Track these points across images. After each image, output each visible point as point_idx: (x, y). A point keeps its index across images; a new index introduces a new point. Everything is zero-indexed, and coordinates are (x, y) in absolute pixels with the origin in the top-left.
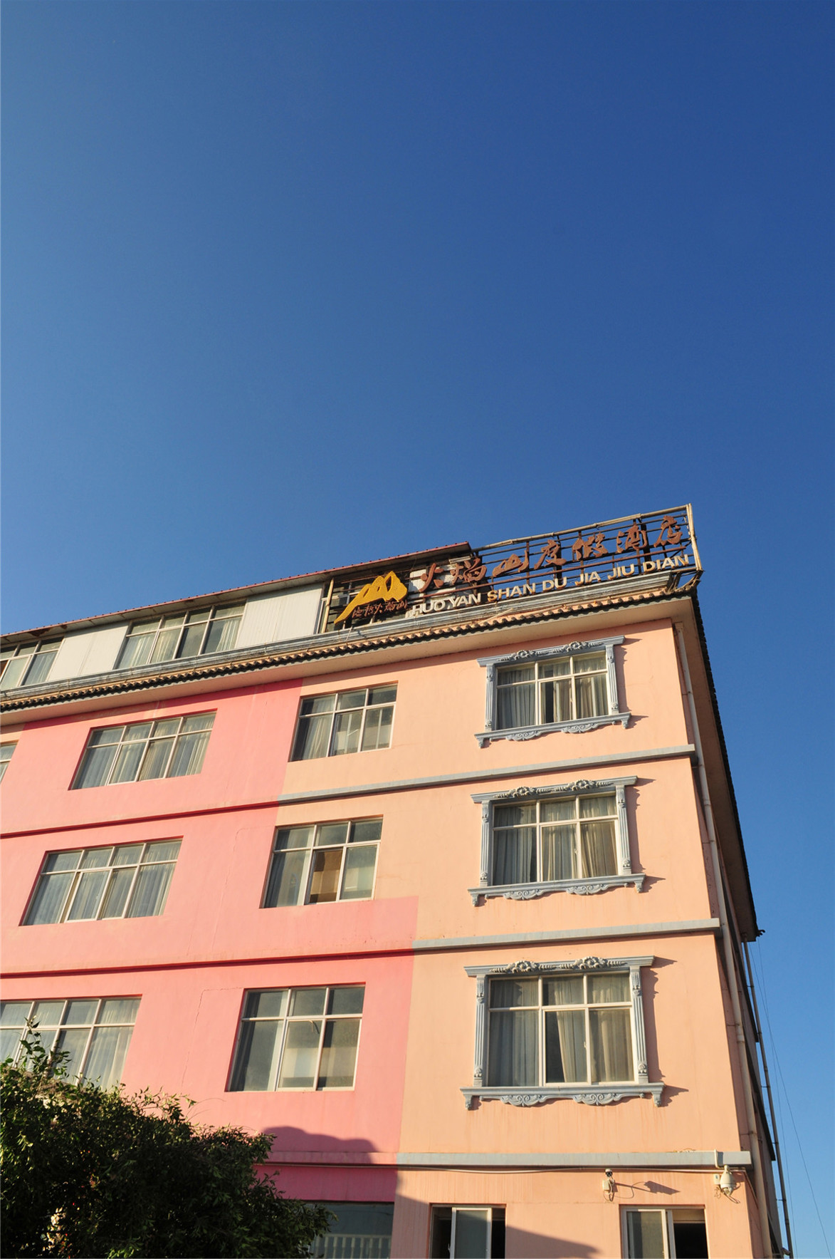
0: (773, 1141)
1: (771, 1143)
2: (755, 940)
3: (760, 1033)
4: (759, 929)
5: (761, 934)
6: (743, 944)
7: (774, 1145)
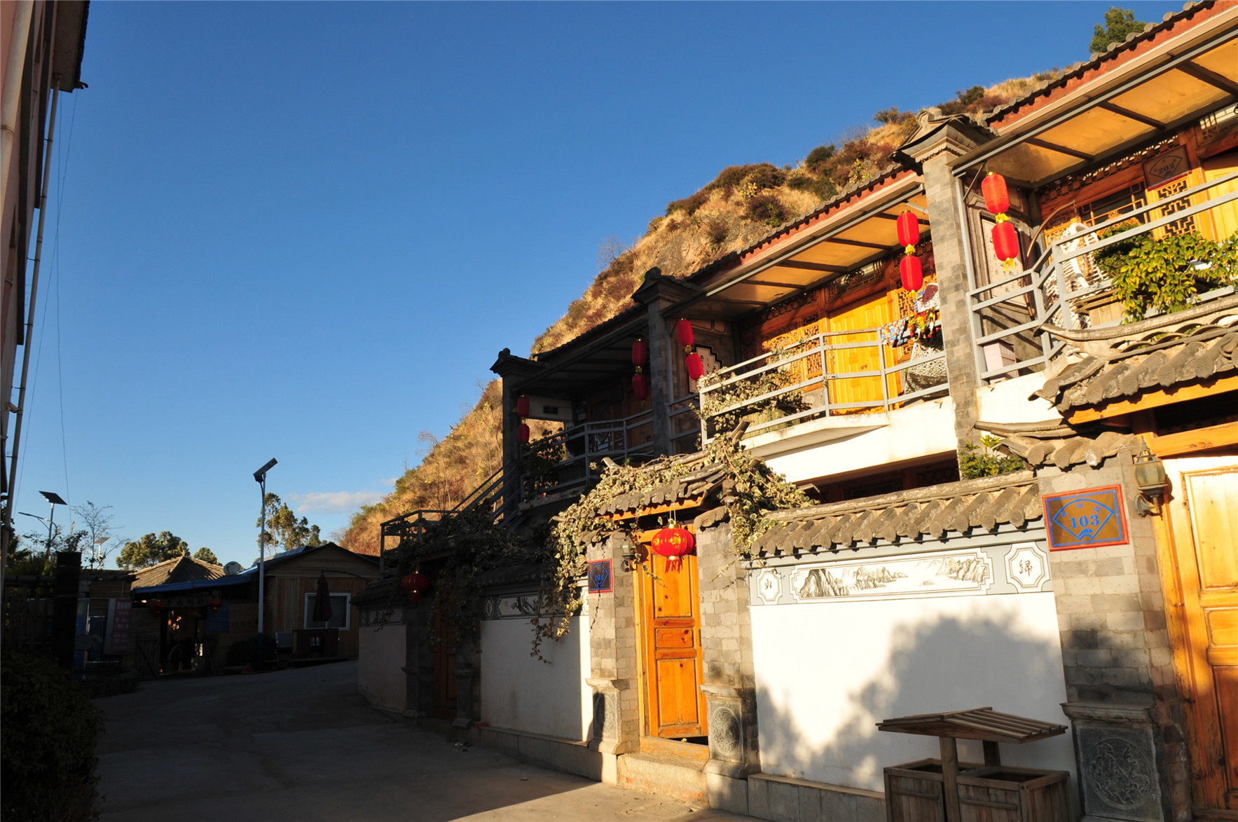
0: (26, 321)
1: (23, 324)
2: (71, 92)
3: (44, 197)
4: (82, 80)
5: (82, 88)
6: (52, 90)
7: (26, 327)
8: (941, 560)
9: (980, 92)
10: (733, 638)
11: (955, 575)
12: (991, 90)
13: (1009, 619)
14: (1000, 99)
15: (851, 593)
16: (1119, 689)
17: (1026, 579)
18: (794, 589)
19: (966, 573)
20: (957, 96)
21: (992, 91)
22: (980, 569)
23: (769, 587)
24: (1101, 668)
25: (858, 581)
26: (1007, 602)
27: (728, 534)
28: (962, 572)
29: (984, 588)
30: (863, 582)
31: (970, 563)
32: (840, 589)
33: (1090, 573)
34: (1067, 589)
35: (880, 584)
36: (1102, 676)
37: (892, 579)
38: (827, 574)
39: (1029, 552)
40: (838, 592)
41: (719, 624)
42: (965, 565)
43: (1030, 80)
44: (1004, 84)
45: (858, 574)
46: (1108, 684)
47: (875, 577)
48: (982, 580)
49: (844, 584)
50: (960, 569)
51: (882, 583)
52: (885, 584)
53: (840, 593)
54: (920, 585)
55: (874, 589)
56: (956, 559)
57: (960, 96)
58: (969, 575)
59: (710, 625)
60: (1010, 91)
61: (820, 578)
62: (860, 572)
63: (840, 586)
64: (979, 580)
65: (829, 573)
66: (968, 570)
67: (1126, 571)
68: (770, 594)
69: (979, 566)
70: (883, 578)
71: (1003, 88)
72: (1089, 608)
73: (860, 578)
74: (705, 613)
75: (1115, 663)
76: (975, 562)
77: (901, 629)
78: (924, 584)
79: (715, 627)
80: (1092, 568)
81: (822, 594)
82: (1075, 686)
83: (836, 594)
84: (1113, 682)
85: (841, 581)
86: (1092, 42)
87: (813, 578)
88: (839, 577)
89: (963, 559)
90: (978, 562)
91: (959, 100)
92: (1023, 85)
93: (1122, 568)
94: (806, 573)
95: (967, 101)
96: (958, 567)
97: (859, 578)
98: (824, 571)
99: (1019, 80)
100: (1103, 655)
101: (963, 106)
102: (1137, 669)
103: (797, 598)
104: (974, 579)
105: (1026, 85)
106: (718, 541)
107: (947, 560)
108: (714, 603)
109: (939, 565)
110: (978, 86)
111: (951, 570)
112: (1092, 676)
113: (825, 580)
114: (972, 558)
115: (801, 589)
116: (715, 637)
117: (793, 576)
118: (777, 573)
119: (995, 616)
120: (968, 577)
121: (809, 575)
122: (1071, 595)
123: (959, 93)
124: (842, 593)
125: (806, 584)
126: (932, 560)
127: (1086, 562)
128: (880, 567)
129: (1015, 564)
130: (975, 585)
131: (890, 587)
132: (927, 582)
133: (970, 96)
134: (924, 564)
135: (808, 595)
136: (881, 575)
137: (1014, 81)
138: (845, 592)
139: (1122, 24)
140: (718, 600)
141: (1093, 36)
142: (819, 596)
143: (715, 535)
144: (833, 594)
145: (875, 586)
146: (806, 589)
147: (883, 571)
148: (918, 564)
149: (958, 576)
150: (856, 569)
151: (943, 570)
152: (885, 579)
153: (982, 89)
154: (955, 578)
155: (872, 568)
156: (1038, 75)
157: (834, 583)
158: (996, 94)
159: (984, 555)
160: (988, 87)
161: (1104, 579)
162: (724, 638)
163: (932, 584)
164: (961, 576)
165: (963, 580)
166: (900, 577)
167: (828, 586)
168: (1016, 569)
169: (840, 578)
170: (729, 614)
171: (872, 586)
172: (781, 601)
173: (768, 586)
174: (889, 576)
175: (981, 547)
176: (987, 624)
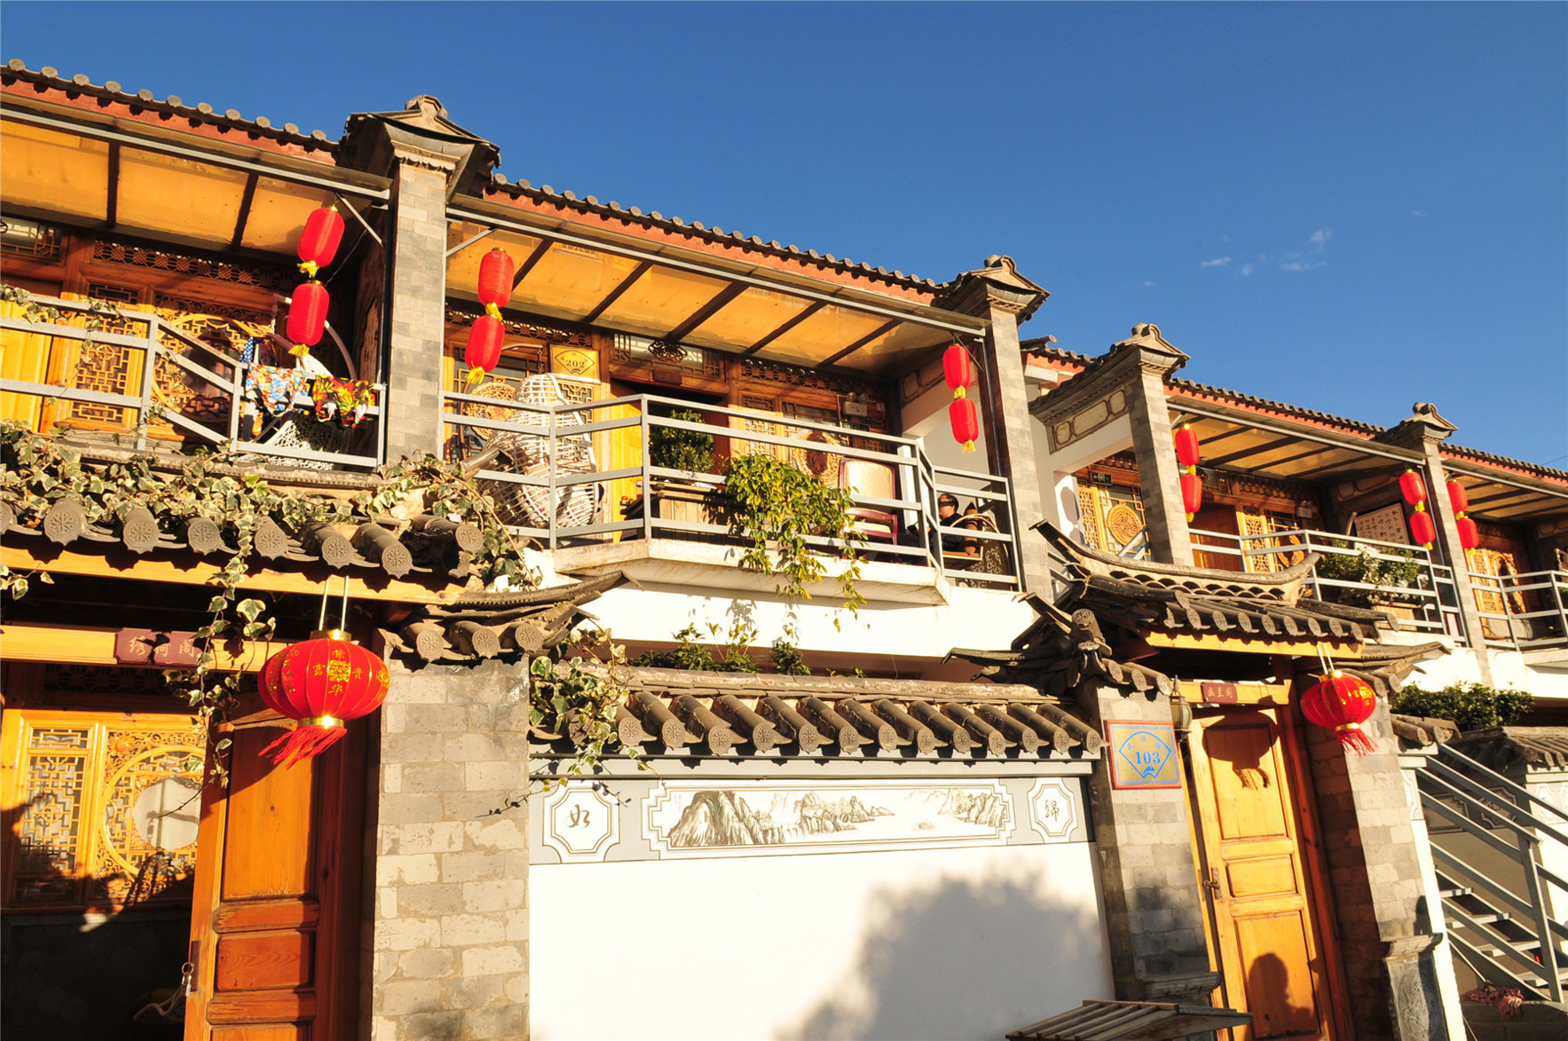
8: (946, 791)
10: (505, 943)
11: (965, 815)
13: (1034, 879)
15: (788, 839)
16: (1182, 955)
17: (1054, 826)
18: (657, 830)
19: (980, 813)
22: (998, 810)
23: (581, 821)
24: (1164, 932)
25: (804, 818)
26: (1032, 856)
27: (509, 691)
28: (974, 812)
29: (1004, 835)
30: (814, 820)
31: (985, 799)
32: (765, 832)
33: (1150, 818)
34: (1129, 837)
35: (845, 824)
36: (1166, 941)
37: (867, 817)
38: (737, 801)
39: (1054, 791)
40: (760, 837)
41: (456, 908)
42: (978, 802)
45: (804, 805)
46: (1171, 951)
47: (838, 813)
48: (1001, 824)
49: (776, 822)
50: (973, 806)
51: (849, 823)
52: (855, 825)
53: (765, 838)
54: (914, 829)
55: (836, 833)
56: (967, 792)
58: (984, 817)
59: (416, 914)
61: (720, 809)
62: (808, 802)
63: (767, 825)
64: (997, 824)
65: (742, 800)
66: (983, 808)
67: (1180, 819)
68: (582, 838)
69: (997, 804)
70: (852, 814)
72: (1151, 862)
73: (809, 812)
74: (399, 884)
75: (1177, 924)
76: (992, 799)
77: (882, 895)
78: (920, 827)
79: (439, 918)
80: (1151, 812)
81: (722, 839)
82: (1143, 957)
83: (756, 841)
84: (1176, 948)
85: (769, 817)
87: (704, 809)
88: (764, 810)
89: (976, 793)
90: (996, 799)
93: (1175, 815)
94: (687, 799)
96: (969, 804)
97: (806, 812)
98: (730, 796)
100: (1165, 916)
102: (1193, 929)
103: (662, 847)
104: (990, 823)
106: (472, 702)
107: (955, 793)
108: (439, 857)
109: (942, 799)
111: (959, 807)
112: (1156, 942)
113: (732, 813)
114: (988, 792)
115: (672, 830)
116: (437, 943)
117: (651, 801)
118: (607, 792)
119: (1018, 876)
120: (983, 820)
121: (695, 801)
122: (1133, 845)
124: (769, 838)
125: (684, 819)
126: (932, 791)
127: (1145, 805)
128: (848, 795)
129: (1040, 804)
130: (992, 830)
131: (864, 831)
132: (925, 824)
134: (920, 796)
135: (691, 842)
136: (848, 810)
138: (777, 838)
140: (458, 846)
142: (716, 843)
143: (461, 686)
144: (749, 840)
145: (837, 828)
146: (686, 830)
147: (853, 802)
148: (911, 795)
149: (969, 818)
150: (800, 796)
151: (948, 807)
152: (855, 816)
154: (966, 820)
155: (832, 796)
157: (753, 820)
159: (1002, 789)
161: (1161, 825)
162: (469, 947)
163: (931, 827)
164: (973, 818)
165: (976, 822)
166: (881, 814)
167: (737, 825)
168: (1042, 812)
169: (767, 811)
170: (497, 882)
171: (832, 827)
172: (611, 852)
173: (579, 818)
174: (862, 812)
175: (1000, 777)
176: (1008, 888)
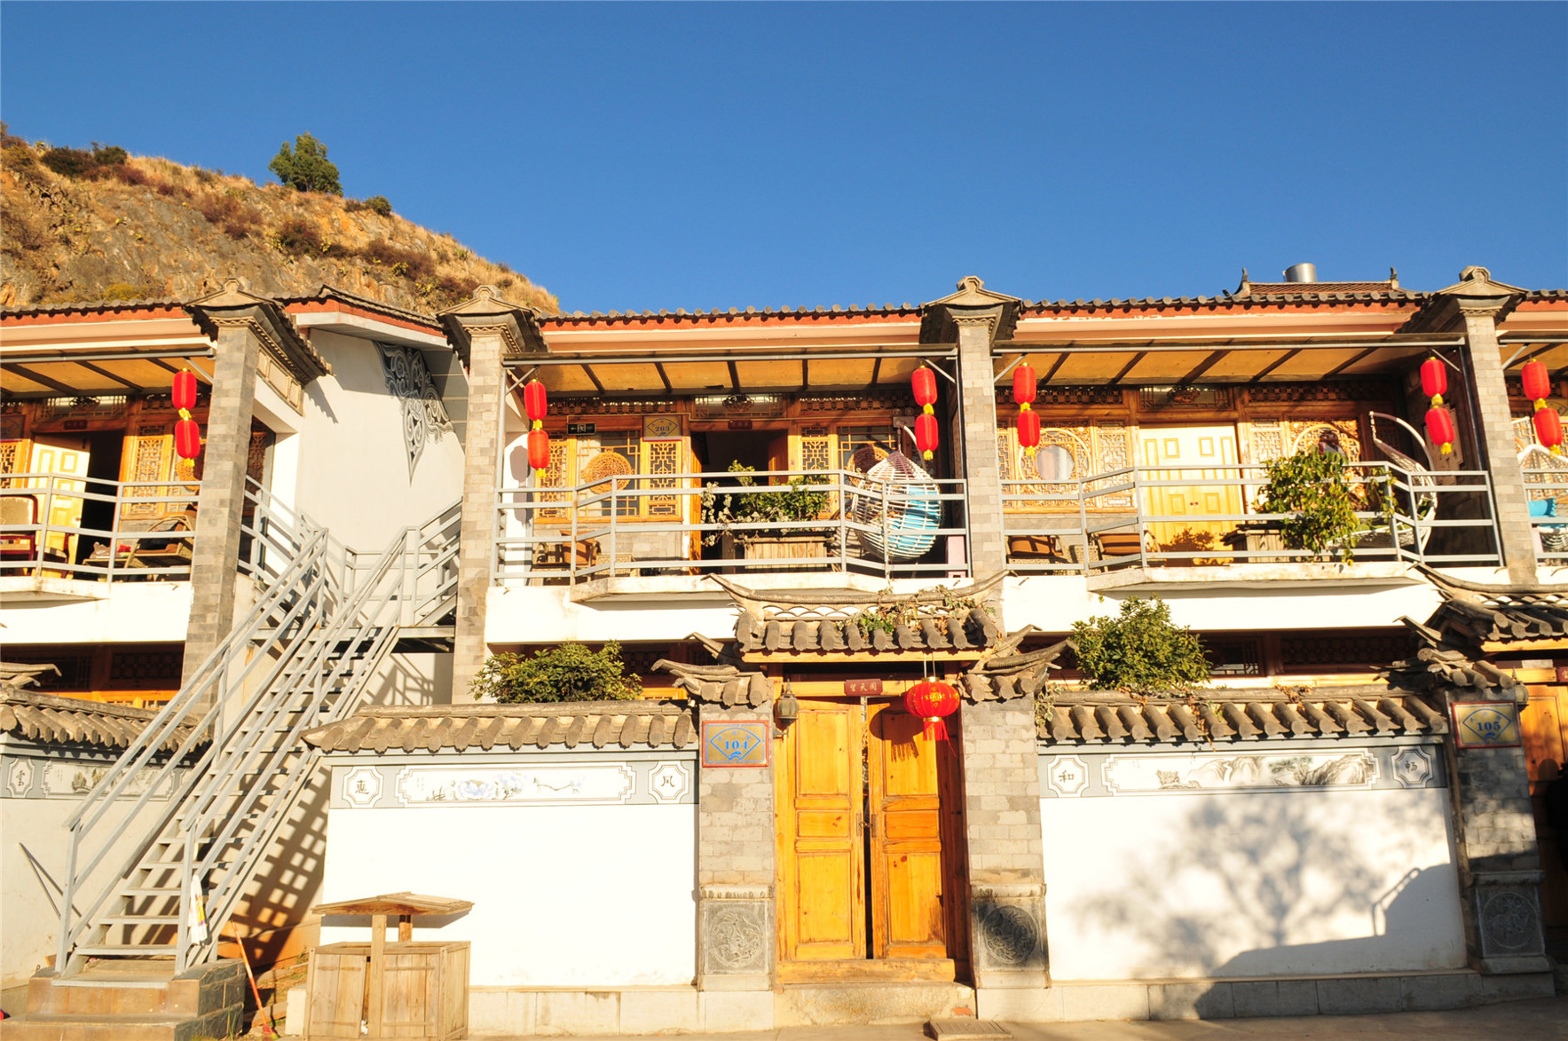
9: (122, 156)
12: (136, 160)
14: (143, 178)
20: (92, 147)
21: (137, 162)
43: (187, 170)
44: (154, 160)
57: (96, 150)
60: (158, 172)
71: (152, 166)
86: (273, 159)
91: (92, 153)
92: (176, 172)
95: (102, 159)
99: (175, 164)
101: (95, 162)
105: (179, 174)
110: (120, 147)
123: (95, 144)
133: (107, 156)
137: (168, 163)
139: (312, 155)
141: (278, 154)
153: (125, 155)
156: (199, 169)
158: (140, 168)
160: (134, 154)
